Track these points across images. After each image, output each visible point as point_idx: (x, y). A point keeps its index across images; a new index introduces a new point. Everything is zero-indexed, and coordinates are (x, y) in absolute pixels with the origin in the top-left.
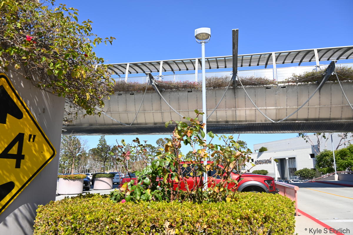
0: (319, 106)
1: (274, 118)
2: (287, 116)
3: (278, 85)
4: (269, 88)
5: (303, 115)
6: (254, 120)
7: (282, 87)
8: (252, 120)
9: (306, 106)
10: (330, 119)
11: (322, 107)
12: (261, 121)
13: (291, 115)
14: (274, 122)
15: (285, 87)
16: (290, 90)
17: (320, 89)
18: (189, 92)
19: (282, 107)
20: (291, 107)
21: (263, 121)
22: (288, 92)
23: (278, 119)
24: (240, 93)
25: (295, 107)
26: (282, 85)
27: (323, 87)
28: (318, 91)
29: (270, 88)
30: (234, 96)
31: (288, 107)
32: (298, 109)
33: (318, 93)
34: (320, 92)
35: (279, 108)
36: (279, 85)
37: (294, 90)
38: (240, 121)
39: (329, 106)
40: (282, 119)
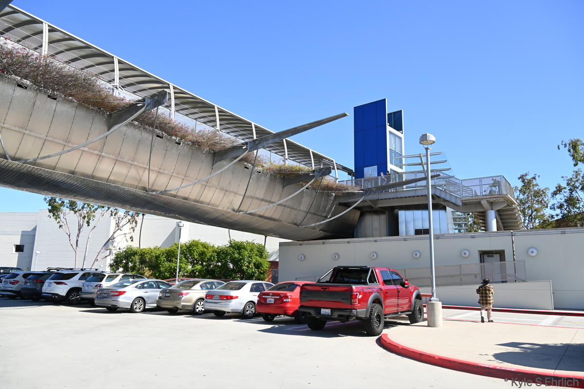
15: (260, 172)
16: (263, 177)
22: (261, 179)
31: (255, 198)
37: (266, 179)
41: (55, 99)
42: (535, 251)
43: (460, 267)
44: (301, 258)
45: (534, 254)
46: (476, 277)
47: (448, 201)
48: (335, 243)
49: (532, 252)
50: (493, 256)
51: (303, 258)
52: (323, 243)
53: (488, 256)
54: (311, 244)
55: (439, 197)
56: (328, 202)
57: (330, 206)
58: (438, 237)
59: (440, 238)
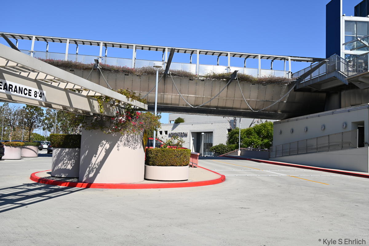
0: (226, 98)
1: (193, 104)
2: (203, 103)
4: (191, 80)
5: (214, 103)
6: (177, 104)
7: (201, 81)
8: (176, 104)
9: (217, 97)
10: (232, 108)
11: (228, 99)
12: (183, 105)
13: (206, 103)
14: (193, 107)
15: (204, 81)
16: (207, 83)
17: (228, 85)
18: (125, 75)
19: (200, 96)
20: (206, 97)
21: (185, 105)
22: (205, 85)
23: (196, 104)
24: (168, 81)
25: (209, 97)
26: (202, 78)
27: (230, 84)
28: (227, 87)
29: (193, 80)
30: (164, 82)
31: (204, 96)
32: (211, 99)
33: (226, 89)
34: (228, 87)
35: (198, 96)
36: (200, 78)
37: (210, 84)
38: (166, 104)
39: (233, 99)
40: (199, 105)
41: (73, 71)
48: (292, 121)
51: (280, 132)
52: (288, 121)
54: (284, 122)
56: (281, 91)
57: (283, 93)
58: (333, 112)
59: (334, 113)
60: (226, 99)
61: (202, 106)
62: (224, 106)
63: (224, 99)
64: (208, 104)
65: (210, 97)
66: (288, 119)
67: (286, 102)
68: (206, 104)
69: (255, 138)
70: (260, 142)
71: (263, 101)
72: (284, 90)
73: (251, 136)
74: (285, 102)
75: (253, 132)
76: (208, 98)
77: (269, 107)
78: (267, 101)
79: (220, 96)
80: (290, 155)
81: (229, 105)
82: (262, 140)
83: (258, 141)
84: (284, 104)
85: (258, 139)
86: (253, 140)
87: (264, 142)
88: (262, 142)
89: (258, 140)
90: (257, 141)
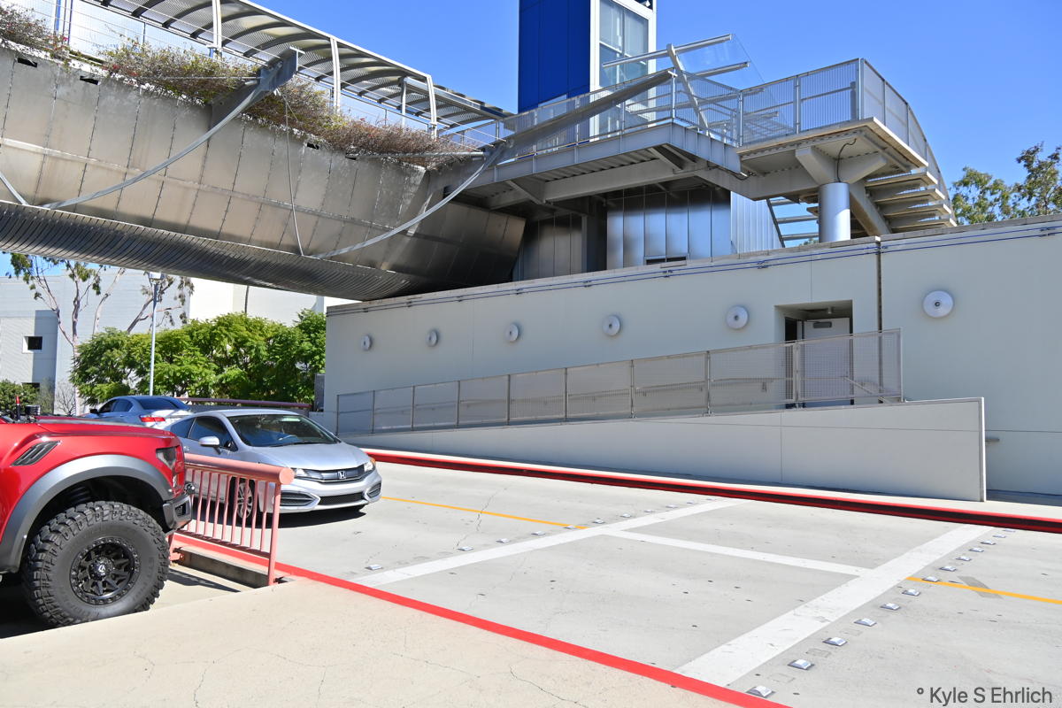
1: (31, 190)
2: (80, 191)
3: (71, 65)
4: (30, 64)
5: (138, 202)
7: (82, 78)
11: (204, 192)
14: (26, 204)
15: (95, 82)
16: (113, 98)
19: (68, 155)
20: (104, 164)
22: (103, 103)
23: (43, 194)
25: (116, 167)
26: (87, 68)
29: (35, 65)
31: (93, 161)
32: (127, 179)
35: (57, 153)
36: (75, 64)
37: (126, 103)
39: (227, 193)
40: (61, 202)
42: (947, 301)
43: (708, 358)
44: (365, 343)
45: (942, 311)
46: (764, 388)
47: (717, 167)
48: (434, 302)
49: (937, 304)
50: (830, 325)
51: (368, 344)
52: (410, 304)
53: (817, 326)
54: (386, 308)
55: (693, 158)
56: (403, 191)
57: (409, 202)
58: (670, 271)
59: (675, 273)
60: (198, 190)
61: (74, 208)
62: (183, 220)
63: (187, 188)
64: (108, 203)
65: (125, 170)
66: (410, 297)
67: (416, 235)
68: (98, 203)
69: (195, 363)
70: (213, 378)
71: (339, 219)
72: (414, 189)
73: (181, 358)
74: (412, 232)
75: (188, 344)
76: (111, 170)
77: (358, 246)
78: (353, 221)
79: (168, 174)
80: (458, 426)
81: (207, 219)
82: (218, 372)
83: (206, 374)
84: (408, 240)
85: (205, 367)
86: (189, 370)
87: (226, 378)
88: (220, 376)
89: (206, 371)
90: (201, 373)
